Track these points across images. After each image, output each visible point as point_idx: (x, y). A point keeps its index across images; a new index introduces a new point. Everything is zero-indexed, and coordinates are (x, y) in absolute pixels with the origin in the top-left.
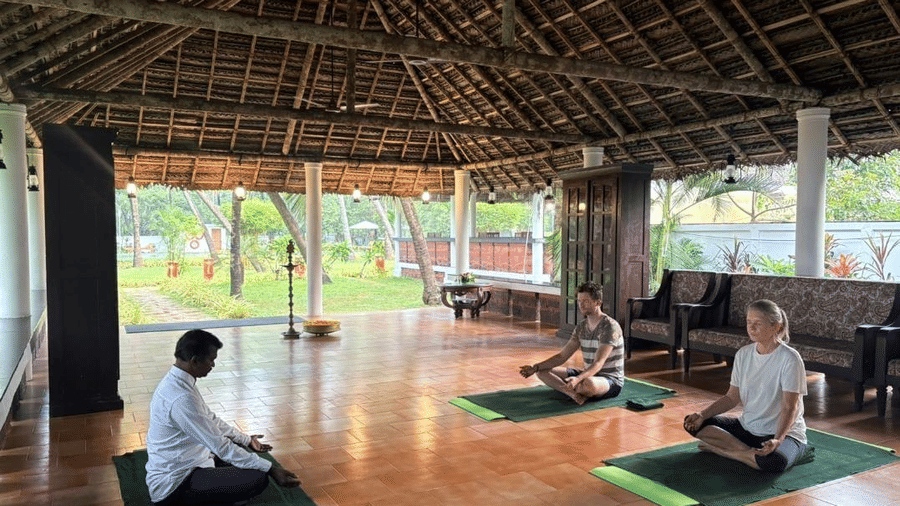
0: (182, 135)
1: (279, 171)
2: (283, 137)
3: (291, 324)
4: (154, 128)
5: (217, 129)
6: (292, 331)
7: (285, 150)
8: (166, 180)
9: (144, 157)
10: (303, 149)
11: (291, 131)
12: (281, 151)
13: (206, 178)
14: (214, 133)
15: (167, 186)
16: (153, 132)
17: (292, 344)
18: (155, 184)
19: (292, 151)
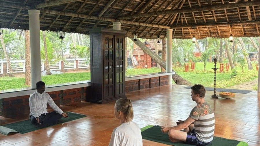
0: (209, 18)
1: (253, 28)
2: (246, 13)
3: (215, 92)
4: (200, 17)
5: (220, 15)
6: (215, 95)
7: (250, 19)
8: (211, 35)
9: (201, 28)
10: (258, 17)
11: (248, 10)
12: (248, 19)
13: (225, 33)
14: (220, 16)
15: (212, 37)
16: (200, 19)
17: (215, 100)
18: (208, 37)
19: (253, 19)
